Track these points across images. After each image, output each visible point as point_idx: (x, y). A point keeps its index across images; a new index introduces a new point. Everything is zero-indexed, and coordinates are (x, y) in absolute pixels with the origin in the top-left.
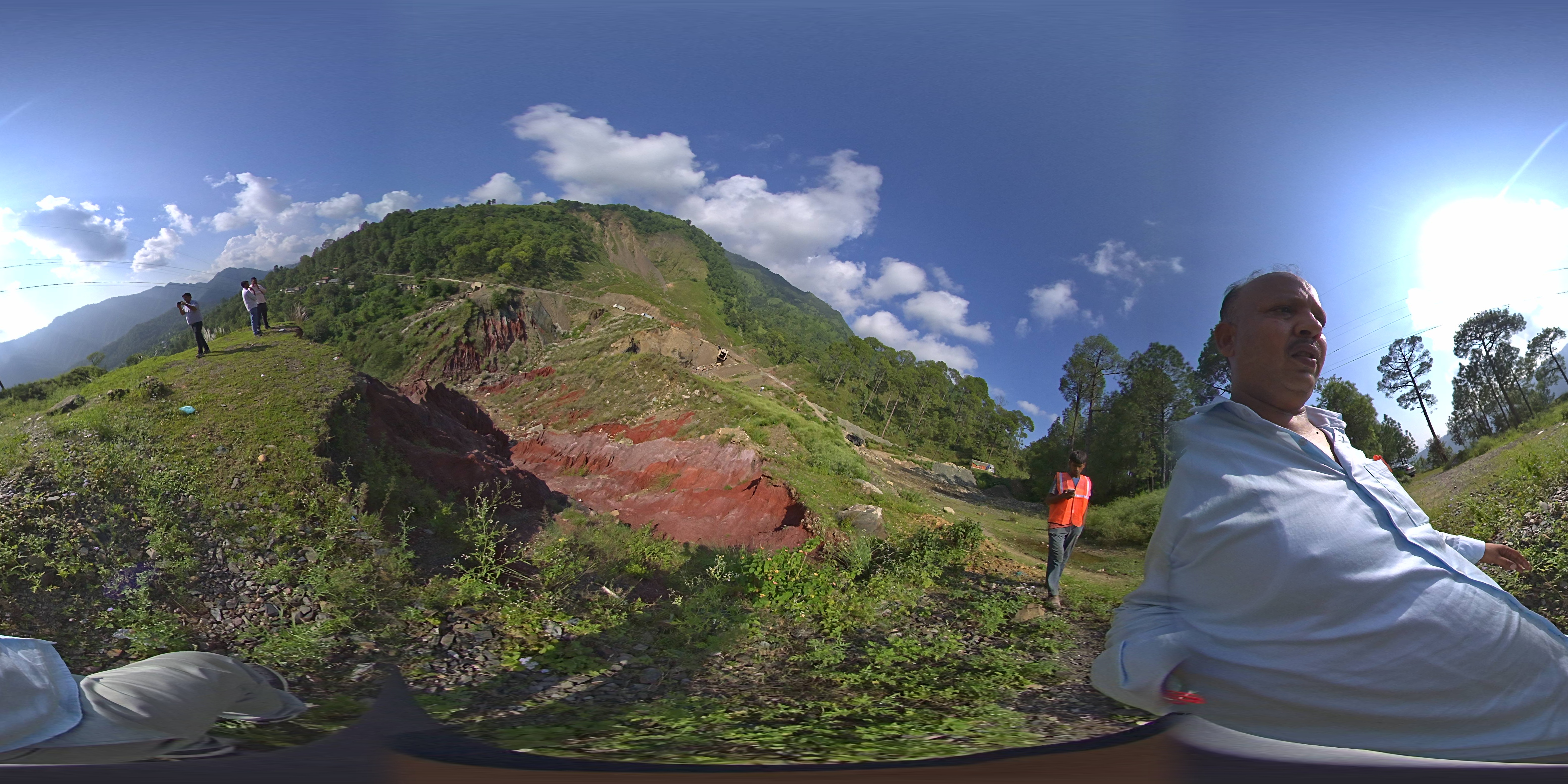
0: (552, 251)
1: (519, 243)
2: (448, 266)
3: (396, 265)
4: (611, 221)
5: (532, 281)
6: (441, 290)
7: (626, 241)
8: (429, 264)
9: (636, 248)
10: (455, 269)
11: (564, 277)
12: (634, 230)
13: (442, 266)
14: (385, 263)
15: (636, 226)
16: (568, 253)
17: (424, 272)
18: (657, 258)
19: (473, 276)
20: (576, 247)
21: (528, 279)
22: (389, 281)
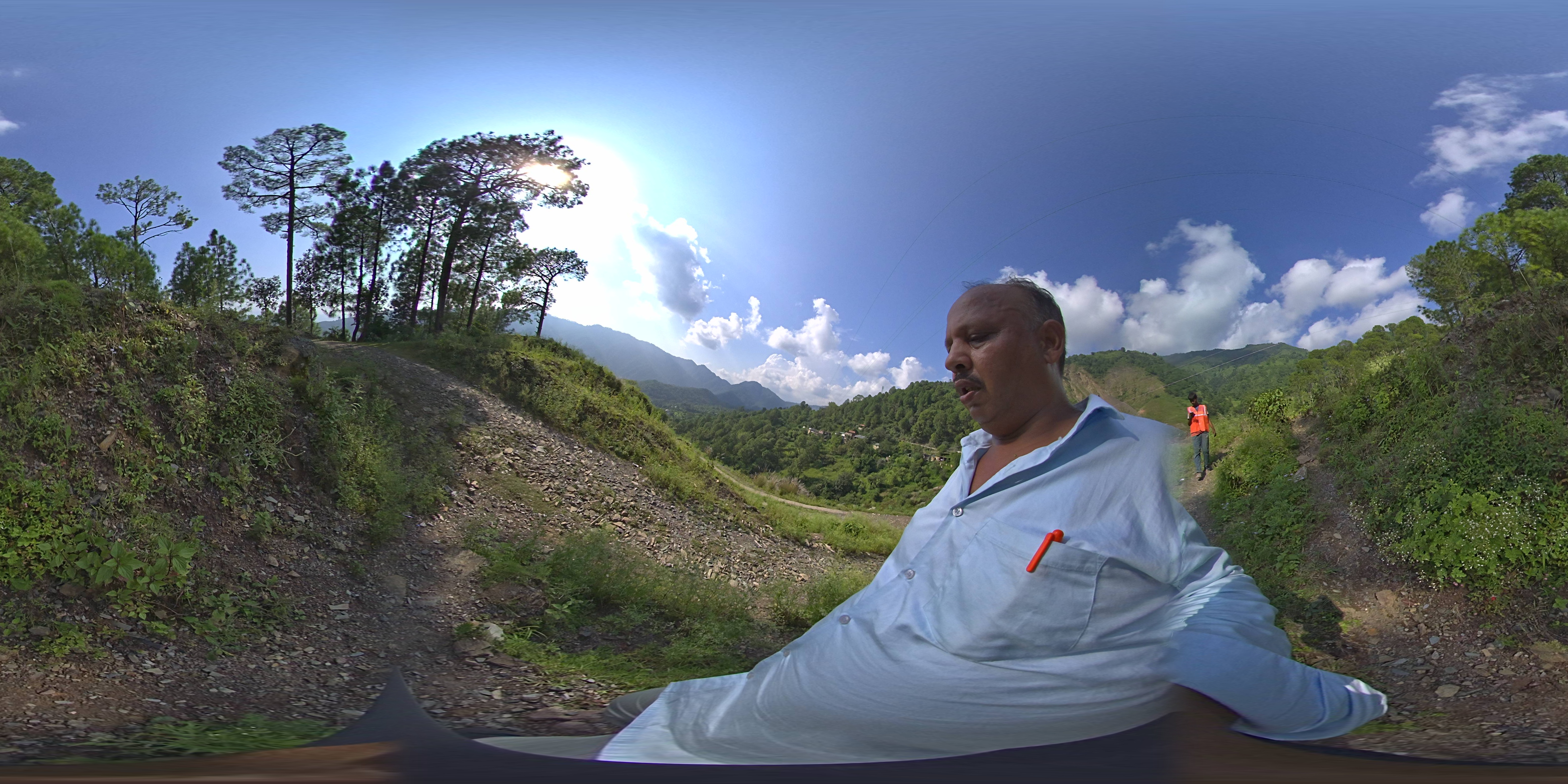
14: (908, 431)
22: (916, 450)
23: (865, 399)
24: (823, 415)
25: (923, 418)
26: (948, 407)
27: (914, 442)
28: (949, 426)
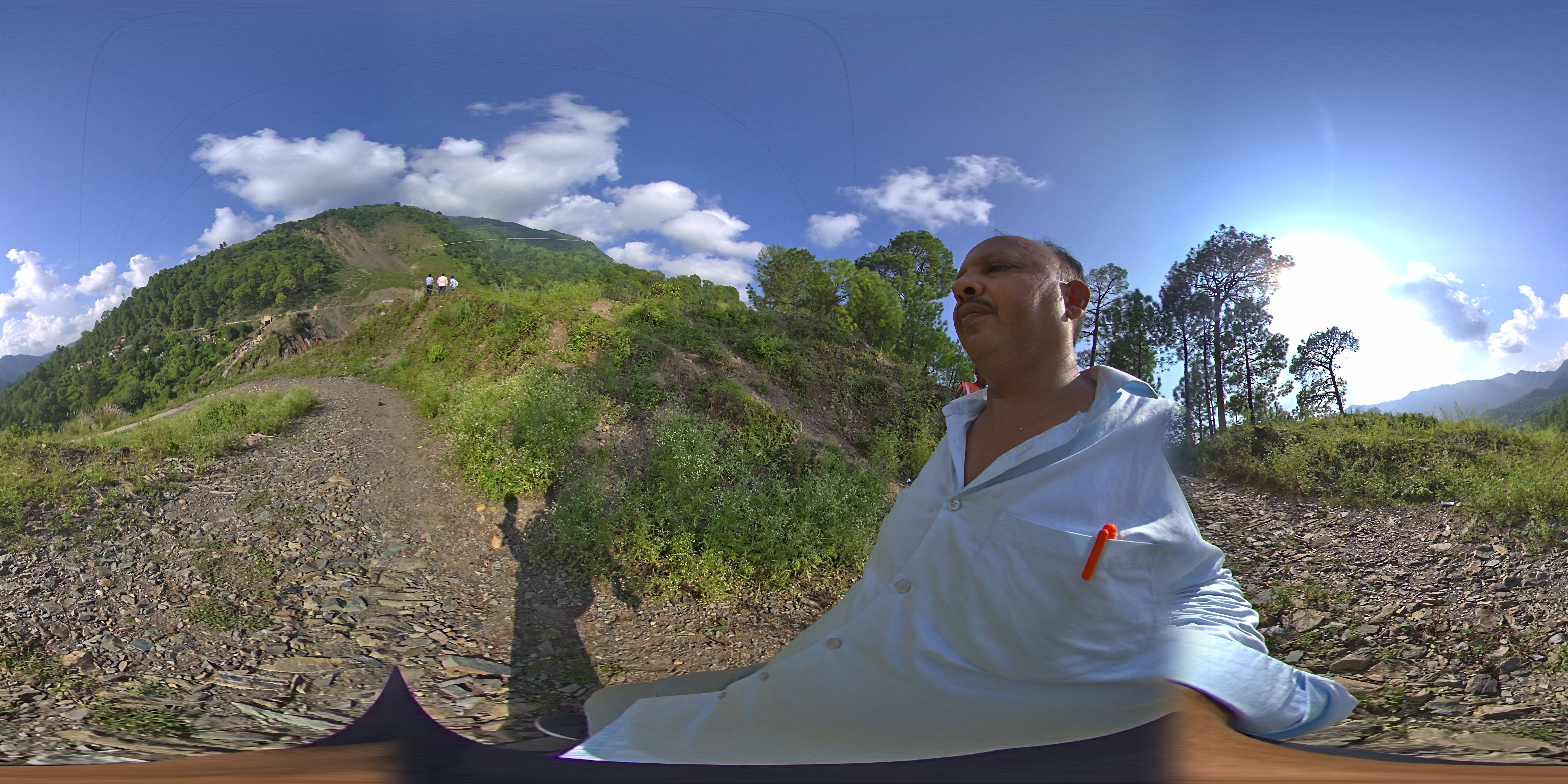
0: (307, 272)
1: (279, 273)
2: (229, 311)
3: (180, 322)
4: (328, 229)
5: (306, 303)
6: (239, 333)
7: (352, 242)
8: (210, 313)
9: (364, 244)
10: (236, 310)
11: (328, 292)
12: (353, 229)
13: (222, 313)
15: (352, 225)
16: (321, 269)
17: (209, 322)
18: (388, 247)
19: (256, 313)
20: (322, 262)
21: (301, 303)
22: (185, 336)
23: (112, 312)
24: (82, 347)
25: (178, 304)
26: (199, 285)
27: (179, 330)
28: (207, 302)
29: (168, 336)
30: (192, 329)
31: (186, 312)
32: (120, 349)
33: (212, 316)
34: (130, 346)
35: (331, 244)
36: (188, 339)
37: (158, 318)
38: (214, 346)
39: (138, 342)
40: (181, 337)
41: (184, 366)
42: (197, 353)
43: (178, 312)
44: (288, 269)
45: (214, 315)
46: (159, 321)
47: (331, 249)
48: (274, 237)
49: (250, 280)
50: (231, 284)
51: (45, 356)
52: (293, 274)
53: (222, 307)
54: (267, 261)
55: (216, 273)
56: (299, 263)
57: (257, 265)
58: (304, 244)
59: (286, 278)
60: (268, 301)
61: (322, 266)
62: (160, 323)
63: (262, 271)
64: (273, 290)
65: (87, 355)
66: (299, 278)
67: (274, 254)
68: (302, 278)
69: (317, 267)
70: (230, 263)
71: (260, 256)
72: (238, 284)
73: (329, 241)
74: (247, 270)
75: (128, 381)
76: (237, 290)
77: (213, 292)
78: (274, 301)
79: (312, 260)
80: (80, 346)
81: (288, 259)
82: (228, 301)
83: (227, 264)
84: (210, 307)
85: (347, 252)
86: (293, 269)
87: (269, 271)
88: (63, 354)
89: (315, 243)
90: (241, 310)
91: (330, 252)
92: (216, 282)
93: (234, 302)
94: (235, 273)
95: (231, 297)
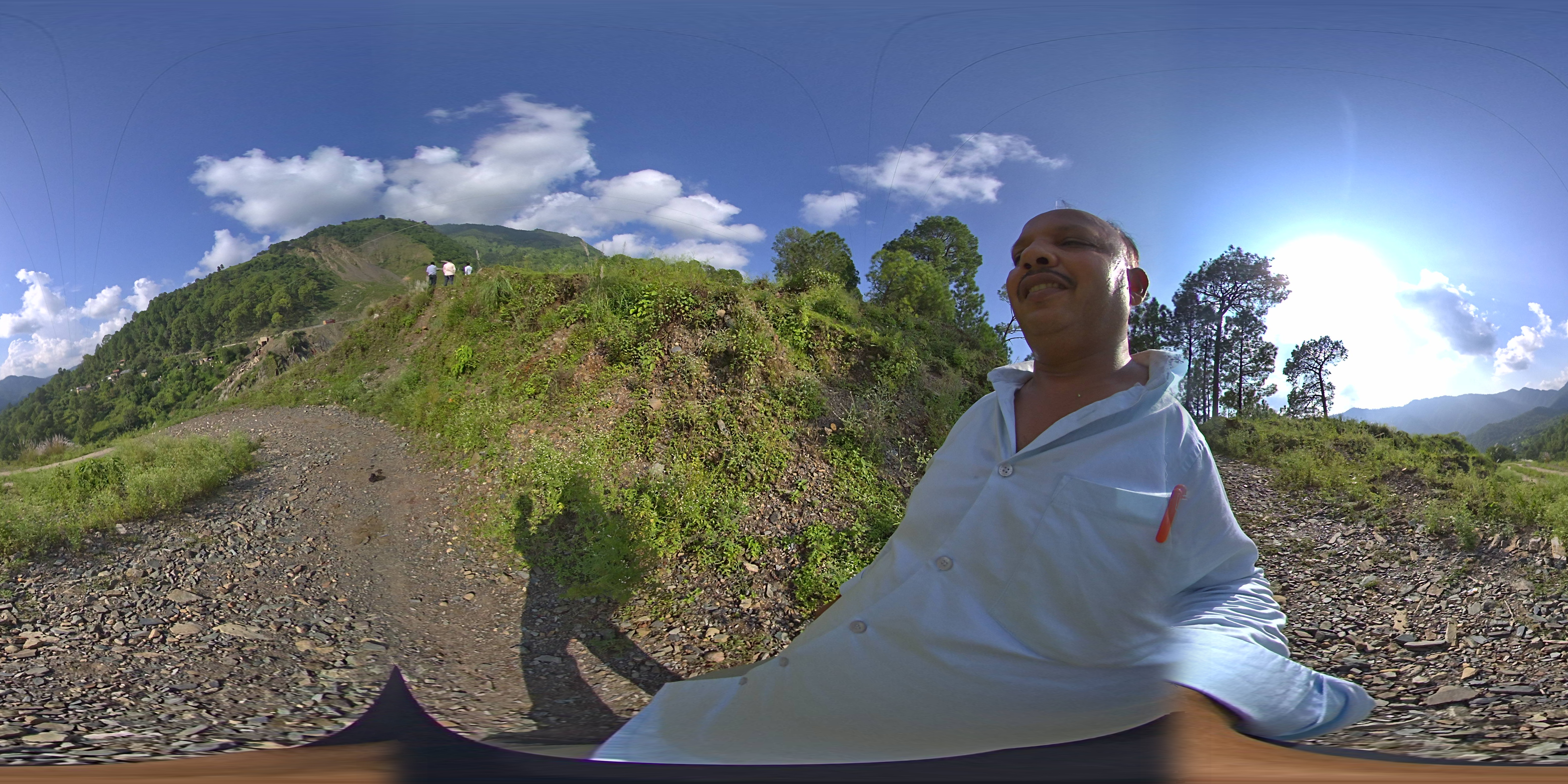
0: (302, 290)
1: (274, 293)
2: (226, 333)
3: (178, 345)
4: (320, 246)
5: (302, 322)
6: (235, 356)
7: (344, 257)
8: (207, 337)
9: (356, 259)
10: (233, 332)
11: (322, 309)
12: (344, 245)
13: (219, 335)
14: (167, 346)
15: (343, 241)
16: (315, 287)
17: (206, 345)
18: (378, 260)
19: (251, 335)
20: (316, 279)
21: (297, 322)
22: (182, 360)
23: (113, 336)
24: (83, 370)
25: (176, 328)
26: (196, 308)
27: (177, 353)
28: (204, 325)
29: (166, 360)
30: (190, 352)
31: (184, 336)
32: (118, 373)
33: (209, 339)
34: (128, 371)
35: (324, 262)
36: (184, 363)
37: (156, 342)
38: (211, 369)
39: (136, 366)
40: (178, 361)
41: (180, 391)
42: (194, 377)
43: (176, 336)
44: (283, 288)
45: (212, 338)
46: (158, 345)
47: (324, 266)
48: (268, 258)
49: (246, 301)
50: (227, 306)
51: (48, 378)
52: (287, 293)
53: (219, 330)
54: (263, 281)
55: (213, 295)
56: (294, 281)
57: (252, 286)
58: (298, 263)
59: (280, 297)
60: (265, 322)
61: (316, 283)
62: (159, 347)
63: (257, 292)
64: (269, 310)
65: (86, 379)
66: (294, 296)
67: (269, 274)
68: (297, 297)
69: (311, 284)
70: (227, 285)
71: (255, 276)
72: (235, 306)
73: (321, 258)
74: (242, 292)
75: (125, 405)
76: (233, 311)
77: (210, 315)
78: (270, 321)
79: (306, 278)
80: (80, 369)
81: (282, 278)
82: (224, 324)
83: (223, 285)
84: (207, 330)
85: (340, 269)
86: (288, 288)
87: (264, 291)
88: (63, 378)
89: (308, 261)
90: (239, 331)
91: (323, 269)
92: (212, 305)
93: (230, 324)
94: (230, 295)
95: (228, 320)
